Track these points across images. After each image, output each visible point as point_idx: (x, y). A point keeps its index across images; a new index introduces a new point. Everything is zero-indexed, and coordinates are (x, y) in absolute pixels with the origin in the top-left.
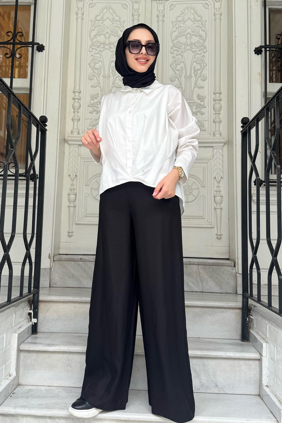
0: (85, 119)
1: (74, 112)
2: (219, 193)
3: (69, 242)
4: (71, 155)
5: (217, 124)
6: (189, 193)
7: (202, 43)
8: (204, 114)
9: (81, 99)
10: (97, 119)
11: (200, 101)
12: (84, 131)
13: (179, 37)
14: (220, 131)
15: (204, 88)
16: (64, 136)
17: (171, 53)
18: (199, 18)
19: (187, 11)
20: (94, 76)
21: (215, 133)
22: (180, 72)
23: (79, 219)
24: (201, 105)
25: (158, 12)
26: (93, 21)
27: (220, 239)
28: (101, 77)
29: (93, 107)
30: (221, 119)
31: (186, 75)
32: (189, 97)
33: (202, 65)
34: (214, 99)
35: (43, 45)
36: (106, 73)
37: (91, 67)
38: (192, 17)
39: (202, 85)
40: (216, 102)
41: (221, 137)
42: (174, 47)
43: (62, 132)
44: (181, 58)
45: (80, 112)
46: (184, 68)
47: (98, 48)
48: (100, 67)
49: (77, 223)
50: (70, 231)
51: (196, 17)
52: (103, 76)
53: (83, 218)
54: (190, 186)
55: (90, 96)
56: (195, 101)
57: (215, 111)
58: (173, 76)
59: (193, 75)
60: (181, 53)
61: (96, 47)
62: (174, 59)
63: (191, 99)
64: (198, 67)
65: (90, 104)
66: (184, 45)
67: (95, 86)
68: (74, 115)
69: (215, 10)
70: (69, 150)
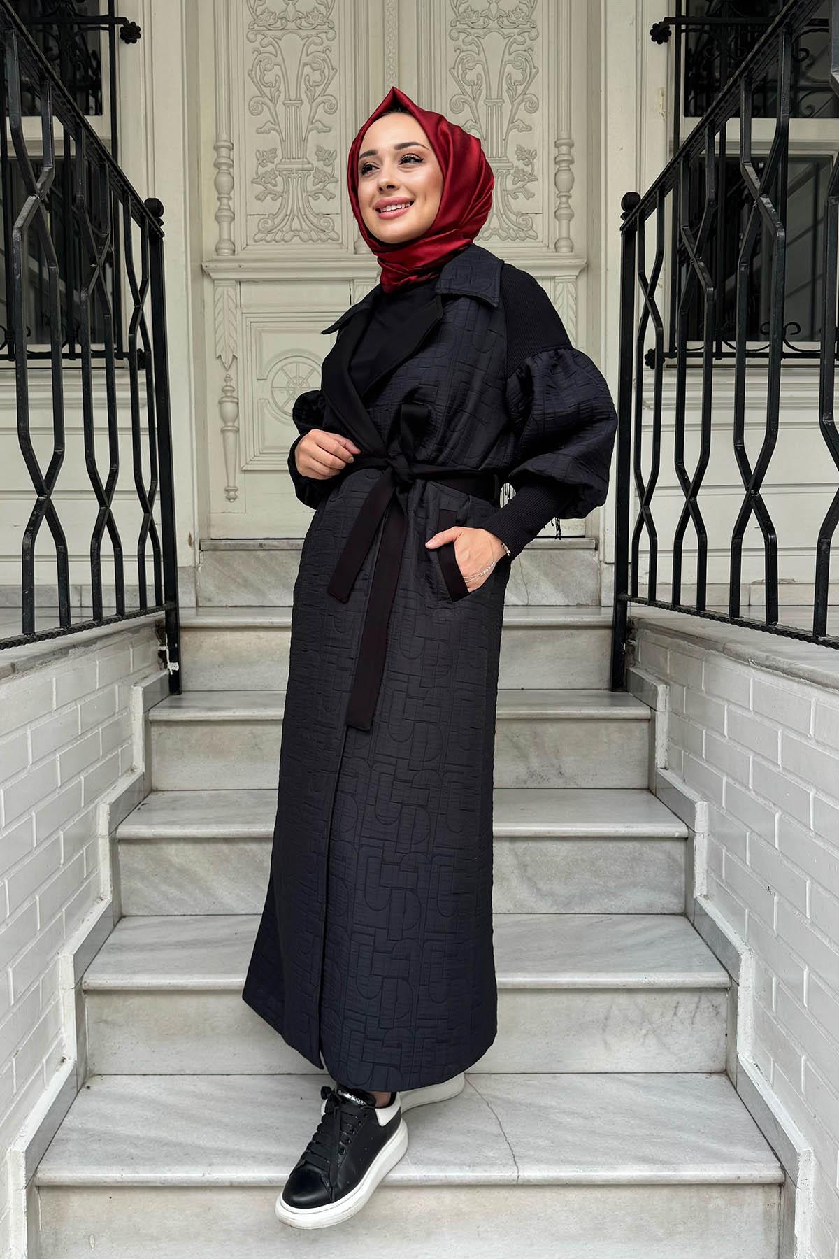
1: (219, 199)
3: (229, 512)
4: (220, 305)
5: (564, 222)
7: (527, 13)
8: (532, 196)
9: (235, 164)
10: (274, 213)
11: (524, 164)
12: (245, 245)
14: (569, 238)
15: (533, 130)
16: (201, 258)
17: (451, 37)
20: (262, 103)
21: (559, 244)
22: (475, 87)
24: (525, 174)
29: (264, 184)
30: (573, 210)
31: (490, 97)
32: (497, 153)
33: (528, 70)
34: (556, 158)
35: (137, 25)
36: (293, 96)
37: (254, 82)
39: (528, 123)
40: (560, 167)
41: (573, 254)
42: (458, 23)
44: (477, 52)
45: (233, 198)
46: (484, 79)
47: (270, 30)
48: (276, 81)
49: (244, 469)
50: (230, 488)
52: (286, 102)
53: (257, 456)
55: (257, 156)
56: (511, 164)
57: (558, 189)
58: (458, 99)
59: (505, 96)
60: (476, 40)
61: (264, 29)
62: (459, 54)
63: (501, 157)
64: (517, 75)
65: (256, 177)
66: (482, 18)
67: (268, 129)
68: (220, 207)
70: (215, 294)
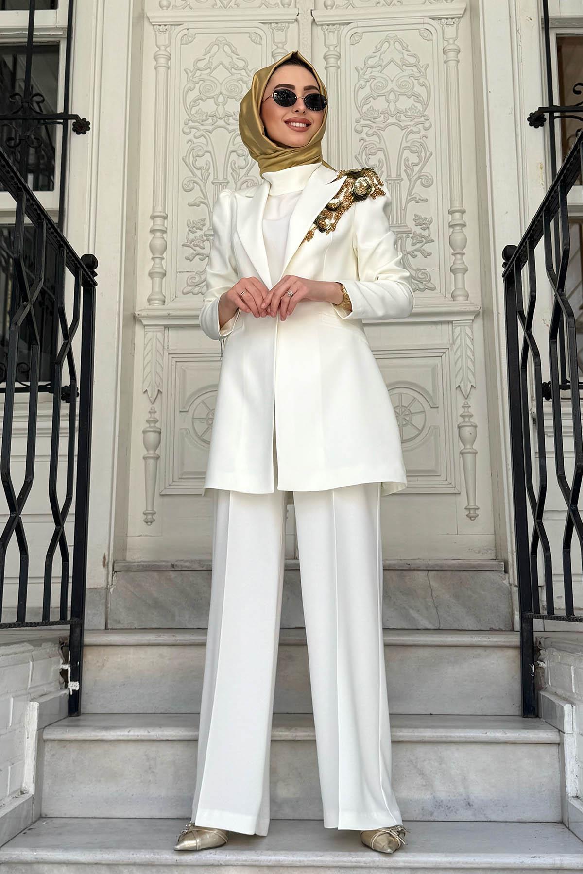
0: (177, 272)
1: (153, 259)
2: (469, 419)
3: (146, 536)
4: (148, 348)
5: (459, 276)
6: (404, 423)
7: (421, 110)
8: (429, 256)
9: (168, 231)
10: (202, 271)
11: (421, 228)
12: (174, 297)
13: (371, 98)
14: (464, 288)
15: (429, 200)
16: (134, 307)
17: (356, 131)
18: (412, 60)
19: (386, 44)
20: (194, 182)
21: (455, 294)
23: (167, 485)
24: (423, 237)
25: (327, 48)
26: (189, 70)
27: (475, 517)
28: (209, 182)
29: (194, 247)
30: (467, 265)
31: (390, 176)
32: (397, 221)
33: (423, 155)
34: (449, 223)
35: (87, 120)
36: (221, 177)
37: (187, 165)
38: (397, 58)
39: (424, 196)
40: (453, 230)
41: (468, 301)
42: (362, 119)
43: (129, 298)
44: (379, 141)
45: (165, 258)
46: (385, 161)
47: (203, 125)
48: (206, 164)
49: (163, 493)
50: (147, 512)
51: (406, 57)
52: (214, 181)
53: (176, 482)
54: (407, 408)
55: (188, 225)
56: (409, 229)
57: (452, 247)
59: (404, 175)
60: (376, 130)
61: (196, 124)
62: (363, 144)
63: (401, 224)
64: (414, 159)
65: (186, 241)
66: (382, 115)
67: (198, 203)
68: (153, 265)
69: (446, 43)
70: (145, 337)
